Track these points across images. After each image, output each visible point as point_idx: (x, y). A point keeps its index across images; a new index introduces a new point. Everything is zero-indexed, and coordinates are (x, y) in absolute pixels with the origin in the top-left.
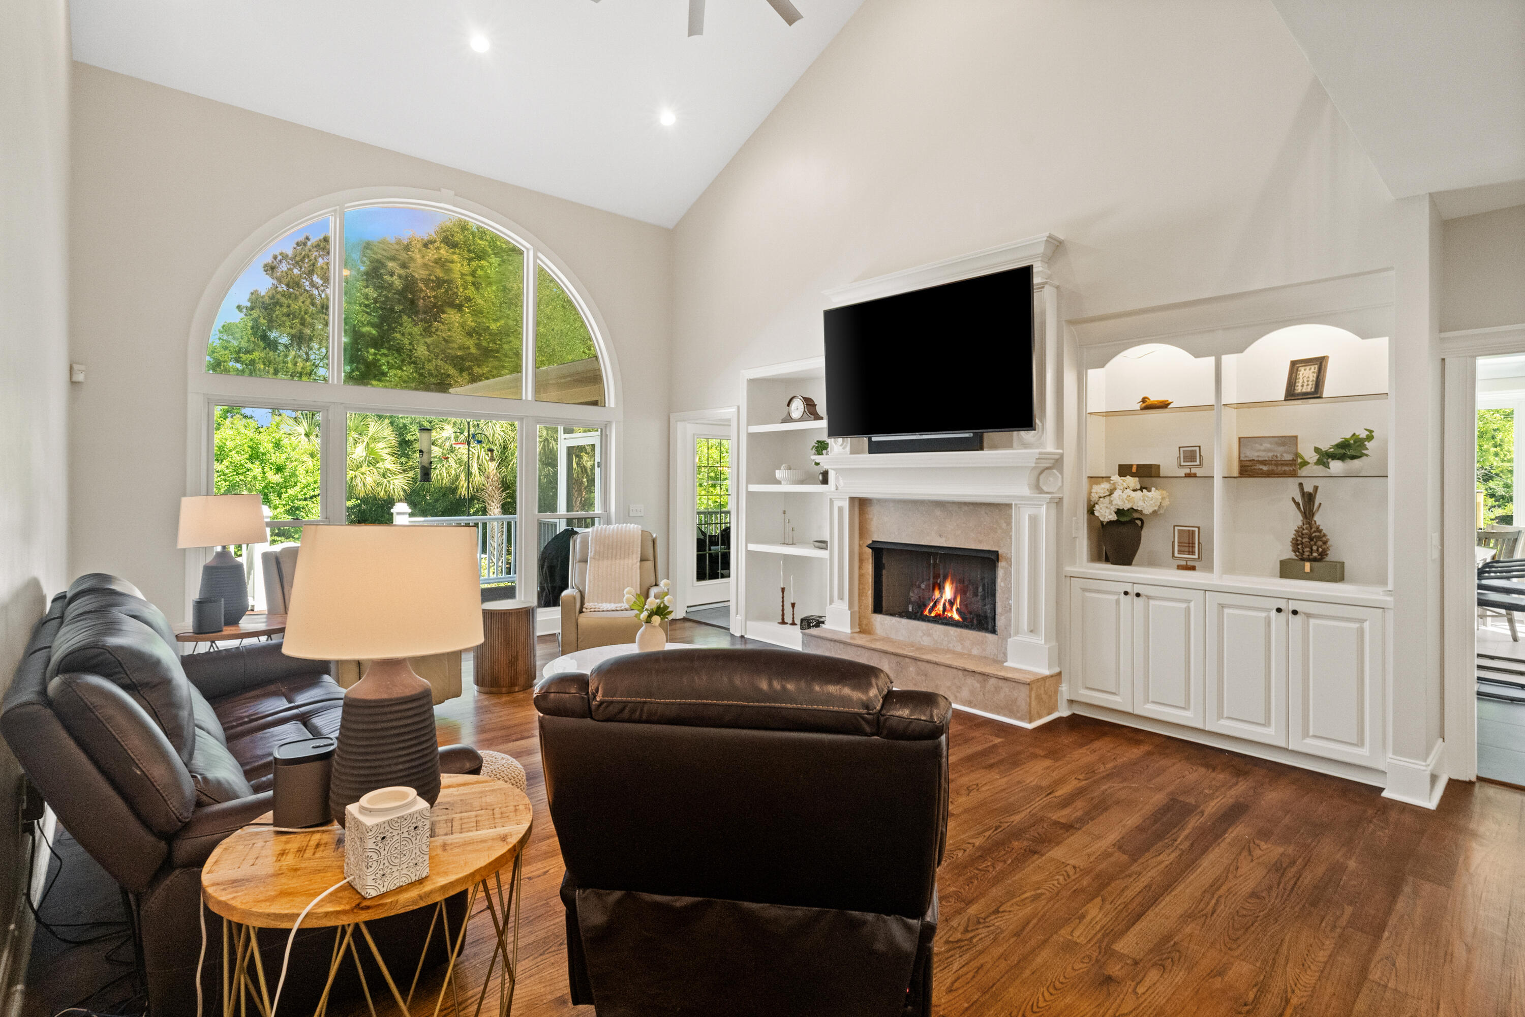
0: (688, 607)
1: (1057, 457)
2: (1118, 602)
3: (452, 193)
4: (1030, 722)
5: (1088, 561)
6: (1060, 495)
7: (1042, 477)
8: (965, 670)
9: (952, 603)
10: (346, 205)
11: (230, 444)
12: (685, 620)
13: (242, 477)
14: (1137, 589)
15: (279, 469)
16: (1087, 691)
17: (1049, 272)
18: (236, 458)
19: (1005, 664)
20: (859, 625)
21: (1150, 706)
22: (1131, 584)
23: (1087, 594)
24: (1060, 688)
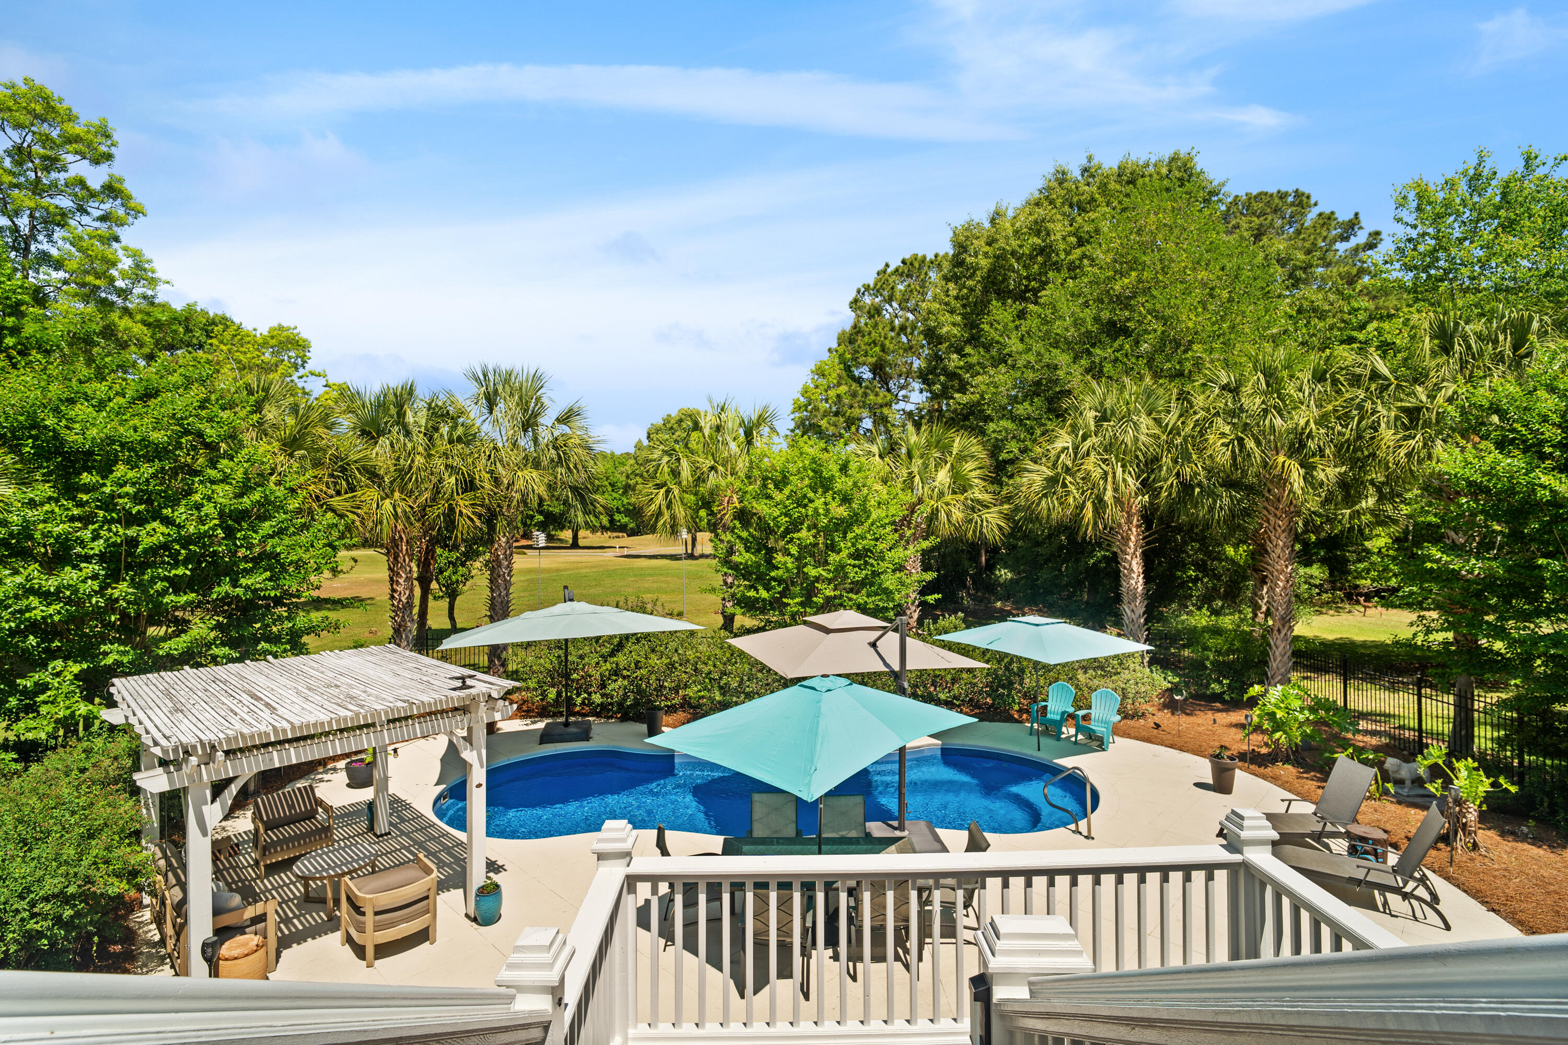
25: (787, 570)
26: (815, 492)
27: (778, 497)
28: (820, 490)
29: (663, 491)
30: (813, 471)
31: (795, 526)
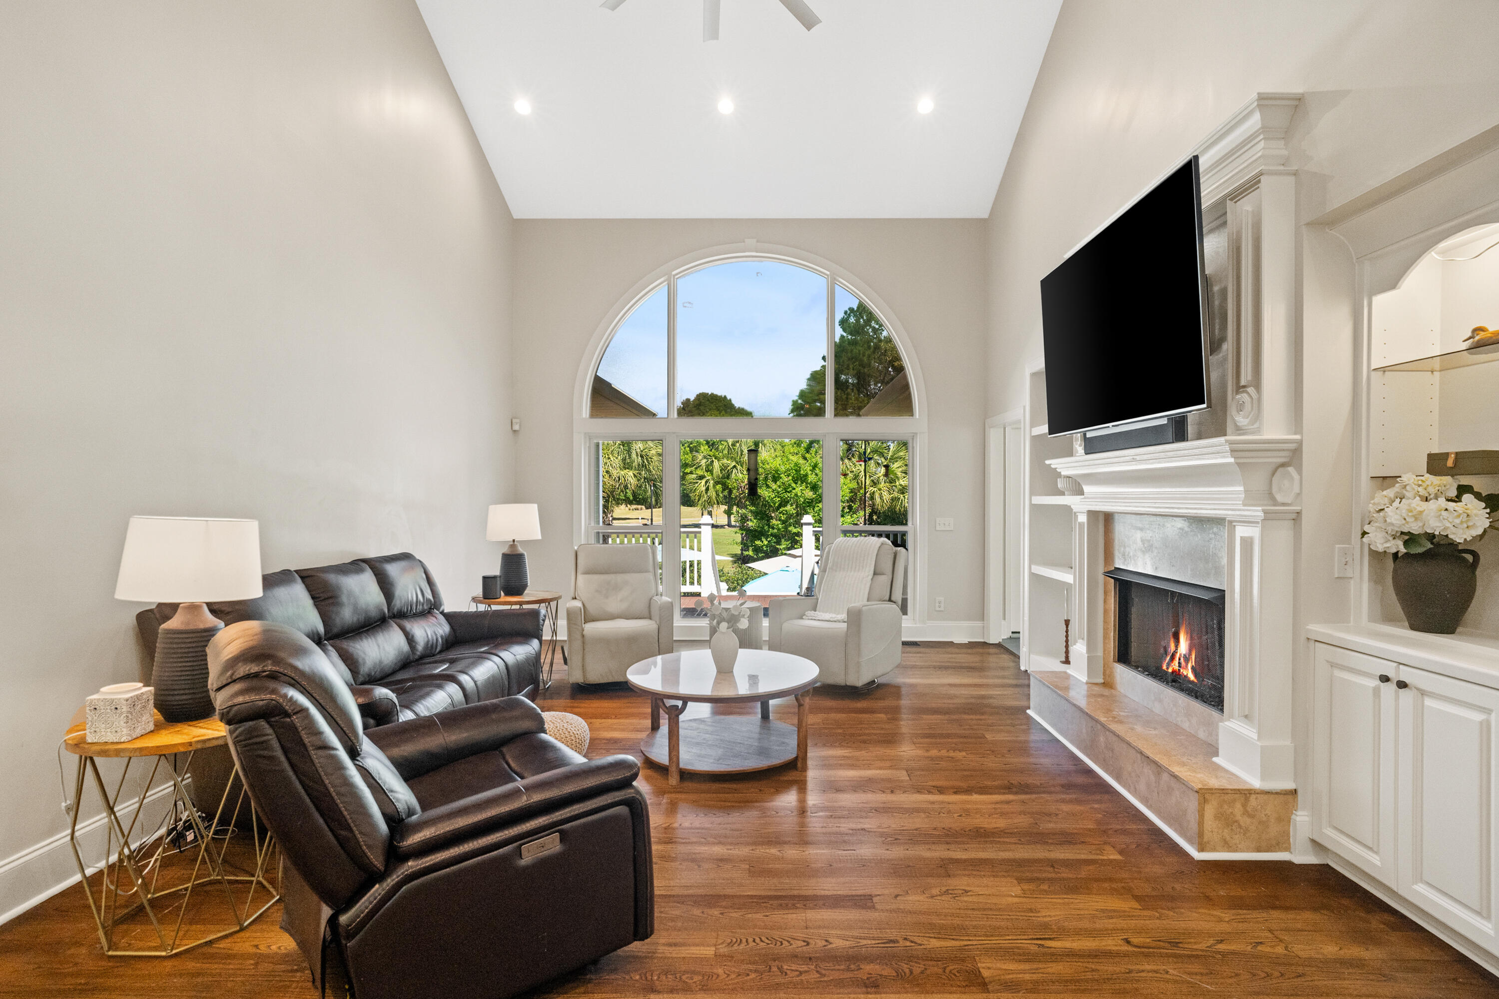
0: (1013, 633)
1: (1293, 446)
2: (1376, 692)
3: (755, 240)
4: (1201, 849)
5: (1372, 619)
6: (1298, 508)
7: (1275, 479)
8: (1141, 753)
9: (1187, 659)
10: (674, 273)
11: (783, 469)
12: (999, 646)
13: (789, 495)
14: (1405, 675)
15: (814, 488)
16: (1334, 831)
17: (1285, 152)
18: (785, 479)
19: (1215, 759)
20: (1104, 674)
21: (1420, 888)
22: (1395, 664)
23: (1338, 673)
24: (1293, 817)
25: (779, 529)
26: (796, 483)
27: (774, 486)
28: (799, 482)
29: (703, 481)
30: (796, 471)
31: (784, 503)
